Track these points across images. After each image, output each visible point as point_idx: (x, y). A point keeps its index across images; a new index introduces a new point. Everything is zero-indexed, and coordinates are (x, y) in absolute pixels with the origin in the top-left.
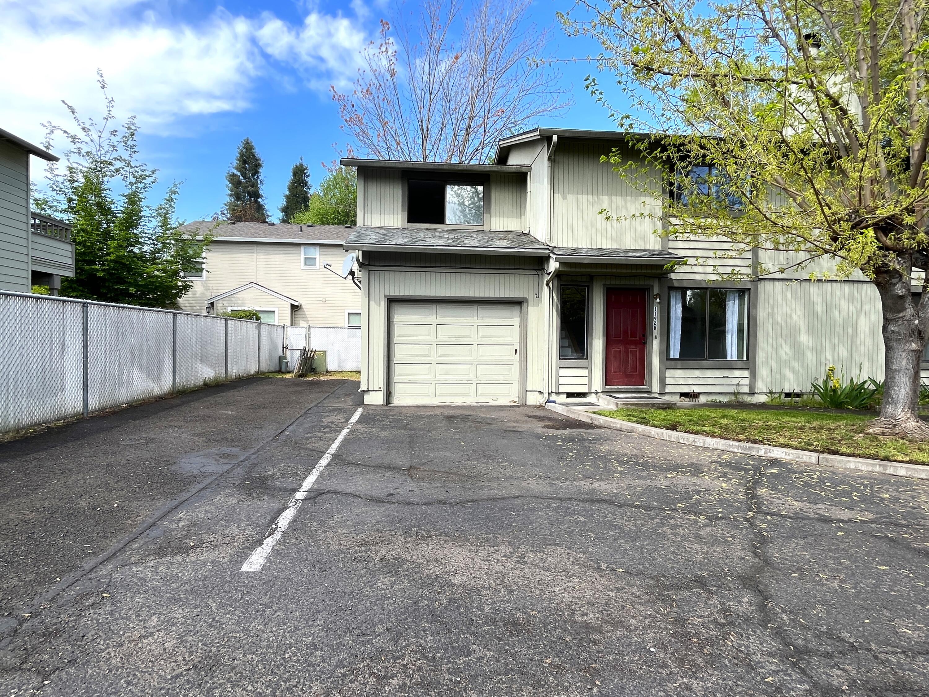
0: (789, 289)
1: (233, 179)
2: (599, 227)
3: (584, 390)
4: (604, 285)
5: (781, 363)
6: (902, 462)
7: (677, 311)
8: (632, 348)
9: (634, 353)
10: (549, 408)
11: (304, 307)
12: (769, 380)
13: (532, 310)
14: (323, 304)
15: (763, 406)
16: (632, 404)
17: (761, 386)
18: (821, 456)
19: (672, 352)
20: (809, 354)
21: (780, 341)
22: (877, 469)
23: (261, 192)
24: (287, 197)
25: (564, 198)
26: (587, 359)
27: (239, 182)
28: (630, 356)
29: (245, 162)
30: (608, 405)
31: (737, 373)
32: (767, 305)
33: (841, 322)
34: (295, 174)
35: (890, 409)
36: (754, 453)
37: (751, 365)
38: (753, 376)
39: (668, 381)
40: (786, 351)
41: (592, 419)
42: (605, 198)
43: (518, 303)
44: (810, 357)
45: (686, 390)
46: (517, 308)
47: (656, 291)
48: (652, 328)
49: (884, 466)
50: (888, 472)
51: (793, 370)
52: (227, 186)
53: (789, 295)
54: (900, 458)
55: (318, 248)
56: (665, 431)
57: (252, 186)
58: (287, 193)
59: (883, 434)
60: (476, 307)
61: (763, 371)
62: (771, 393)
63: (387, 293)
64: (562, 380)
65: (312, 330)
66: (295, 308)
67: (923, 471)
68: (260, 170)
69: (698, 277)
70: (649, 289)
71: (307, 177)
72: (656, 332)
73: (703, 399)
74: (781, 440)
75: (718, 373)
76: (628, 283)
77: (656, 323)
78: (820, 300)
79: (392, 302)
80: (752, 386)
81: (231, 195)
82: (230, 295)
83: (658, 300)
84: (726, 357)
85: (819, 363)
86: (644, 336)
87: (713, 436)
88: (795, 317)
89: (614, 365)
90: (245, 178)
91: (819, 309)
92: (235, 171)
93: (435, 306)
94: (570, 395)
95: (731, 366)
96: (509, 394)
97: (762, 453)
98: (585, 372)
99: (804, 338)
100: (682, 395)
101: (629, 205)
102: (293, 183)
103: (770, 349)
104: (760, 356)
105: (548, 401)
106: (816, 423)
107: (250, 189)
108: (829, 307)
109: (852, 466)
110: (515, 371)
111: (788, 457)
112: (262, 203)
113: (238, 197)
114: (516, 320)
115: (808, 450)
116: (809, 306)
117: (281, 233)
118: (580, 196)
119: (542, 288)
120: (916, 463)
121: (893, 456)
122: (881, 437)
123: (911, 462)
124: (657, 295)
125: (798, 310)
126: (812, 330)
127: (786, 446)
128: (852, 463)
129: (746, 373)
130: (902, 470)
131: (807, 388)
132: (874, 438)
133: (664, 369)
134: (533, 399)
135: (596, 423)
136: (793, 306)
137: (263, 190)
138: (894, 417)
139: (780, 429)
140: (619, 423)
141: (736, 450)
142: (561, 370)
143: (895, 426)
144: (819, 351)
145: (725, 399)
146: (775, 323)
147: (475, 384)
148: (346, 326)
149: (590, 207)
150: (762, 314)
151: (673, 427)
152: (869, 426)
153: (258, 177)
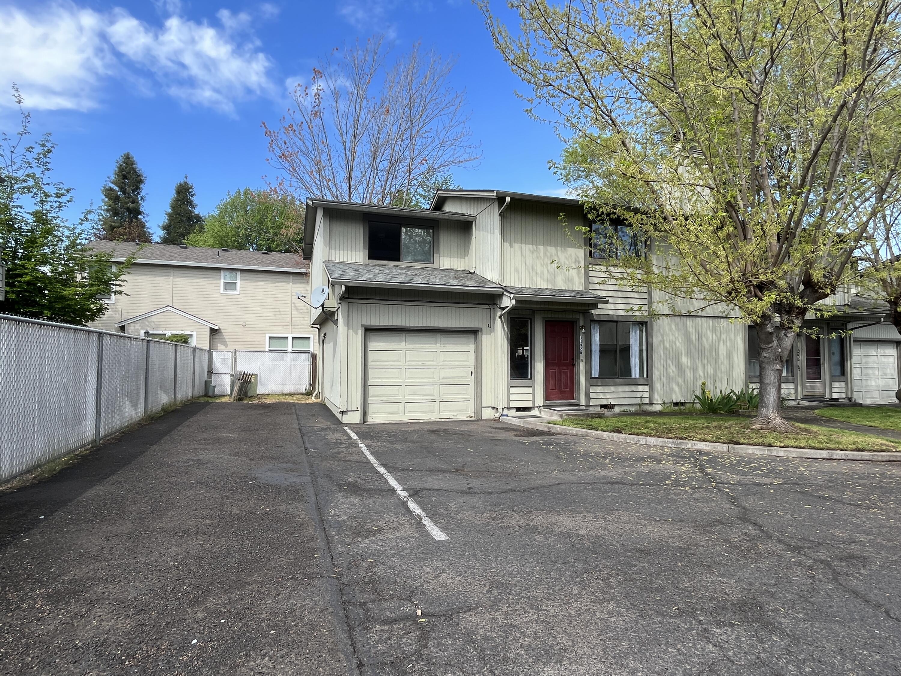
0: (673, 323)
1: (109, 193)
2: (539, 271)
3: (530, 404)
4: (543, 318)
5: (669, 379)
6: (780, 447)
7: (596, 338)
8: (565, 369)
9: (566, 373)
10: (504, 421)
11: (222, 331)
12: (662, 392)
13: (486, 339)
14: (243, 328)
15: (660, 414)
16: (573, 415)
17: (657, 399)
18: (730, 446)
19: (593, 372)
20: (688, 371)
21: (669, 362)
22: (766, 452)
23: (142, 209)
24: (169, 215)
25: (511, 246)
26: (531, 378)
27: (117, 198)
28: (563, 376)
29: (125, 177)
30: (551, 416)
31: (640, 388)
32: (659, 334)
33: (708, 348)
34: (179, 192)
35: (764, 411)
36: (683, 447)
37: (650, 382)
38: (652, 390)
39: (592, 395)
40: (672, 370)
41: (549, 428)
42: (542, 248)
43: (474, 332)
44: (689, 374)
45: (604, 402)
46: (473, 336)
47: (581, 324)
48: (579, 353)
49: (770, 450)
50: (773, 454)
51: (678, 384)
52: (103, 200)
53: (673, 327)
54: (778, 445)
55: (239, 273)
56: (613, 434)
57: (133, 202)
58: (170, 211)
59: (762, 429)
60: (439, 335)
61: (658, 386)
62: (664, 403)
63: (364, 323)
64: (512, 397)
65: (238, 354)
66: (214, 332)
67: (794, 451)
68: (142, 186)
69: (611, 313)
70: (576, 321)
71: (192, 196)
72: (582, 356)
73: (617, 410)
74: (699, 436)
75: (627, 389)
76: (560, 316)
77: (582, 349)
78: (694, 331)
79: (369, 330)
80: (651, 398)
81: (108, 210)
82: (144, 318)
83: (584, 331)
84: (631, 376)
85: (695, 379)
86: (573, 359)
87: (650, 436)
88: (678, 344)
89: (552, 382)
90: (124, 192)
91: (694, 337)
92: (113, 186)
93: (404, 334)
94: (518, 409)
95: (635, 383)
96: (466, 410)
97: (689, 446)
98: (530, 390)
99: (684, 360)
100: (602, 406)
101: (559, 253)
102: (177, 200)
103: (662, 368)
104: (656, 374)
105: (502, 415)
106: (715, 424)
107: (131, 205)
108: (700, 337)
109: (750, 451)
110: (471, 389)
111: (707, 448)
112: (143, 220)
113: (116, 213)
114: (472, 347)
115: (720, 442)
116: (687, 336)
117: (198, 256)
118: (523, 245)
119: (494, 319)
120: (788, 447)
121: (774, 443)
122: (761, 431)
123: (785, 447)
124: (582, 326)
125: (680, 338)
126: (689, 353)
127: (704, 440)
128: (751, 450)
129: (647, 388)
130: (781, 453)
131: (690, 398)
132: (757, 431)
133: (588, 385)
134: (488, 414)
135: (553, 431)
136: (677, 335)
137: (144, 207)
138: (767, 417)
139: (693, 428)
140: (573, 429)
141: (670, 445)
142: (511, 389)
143: (768, 423)
144: (695, 369)
145: (633, 409)
146: (665, 349)
147: (438, 402)
148: (267, 349)
149: (531, 255)
150: (656, 341)
151: (618, 431)
152: (753, 424)
153: (138, 193)
